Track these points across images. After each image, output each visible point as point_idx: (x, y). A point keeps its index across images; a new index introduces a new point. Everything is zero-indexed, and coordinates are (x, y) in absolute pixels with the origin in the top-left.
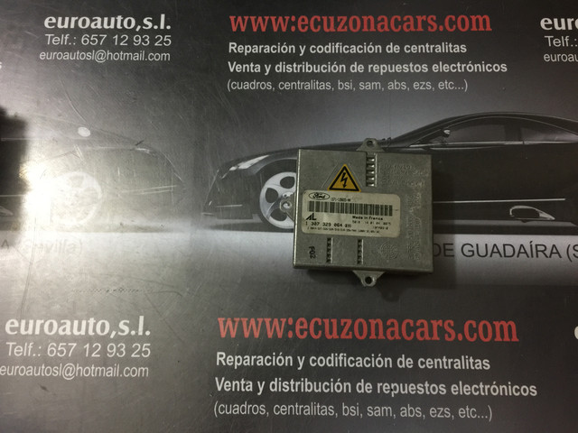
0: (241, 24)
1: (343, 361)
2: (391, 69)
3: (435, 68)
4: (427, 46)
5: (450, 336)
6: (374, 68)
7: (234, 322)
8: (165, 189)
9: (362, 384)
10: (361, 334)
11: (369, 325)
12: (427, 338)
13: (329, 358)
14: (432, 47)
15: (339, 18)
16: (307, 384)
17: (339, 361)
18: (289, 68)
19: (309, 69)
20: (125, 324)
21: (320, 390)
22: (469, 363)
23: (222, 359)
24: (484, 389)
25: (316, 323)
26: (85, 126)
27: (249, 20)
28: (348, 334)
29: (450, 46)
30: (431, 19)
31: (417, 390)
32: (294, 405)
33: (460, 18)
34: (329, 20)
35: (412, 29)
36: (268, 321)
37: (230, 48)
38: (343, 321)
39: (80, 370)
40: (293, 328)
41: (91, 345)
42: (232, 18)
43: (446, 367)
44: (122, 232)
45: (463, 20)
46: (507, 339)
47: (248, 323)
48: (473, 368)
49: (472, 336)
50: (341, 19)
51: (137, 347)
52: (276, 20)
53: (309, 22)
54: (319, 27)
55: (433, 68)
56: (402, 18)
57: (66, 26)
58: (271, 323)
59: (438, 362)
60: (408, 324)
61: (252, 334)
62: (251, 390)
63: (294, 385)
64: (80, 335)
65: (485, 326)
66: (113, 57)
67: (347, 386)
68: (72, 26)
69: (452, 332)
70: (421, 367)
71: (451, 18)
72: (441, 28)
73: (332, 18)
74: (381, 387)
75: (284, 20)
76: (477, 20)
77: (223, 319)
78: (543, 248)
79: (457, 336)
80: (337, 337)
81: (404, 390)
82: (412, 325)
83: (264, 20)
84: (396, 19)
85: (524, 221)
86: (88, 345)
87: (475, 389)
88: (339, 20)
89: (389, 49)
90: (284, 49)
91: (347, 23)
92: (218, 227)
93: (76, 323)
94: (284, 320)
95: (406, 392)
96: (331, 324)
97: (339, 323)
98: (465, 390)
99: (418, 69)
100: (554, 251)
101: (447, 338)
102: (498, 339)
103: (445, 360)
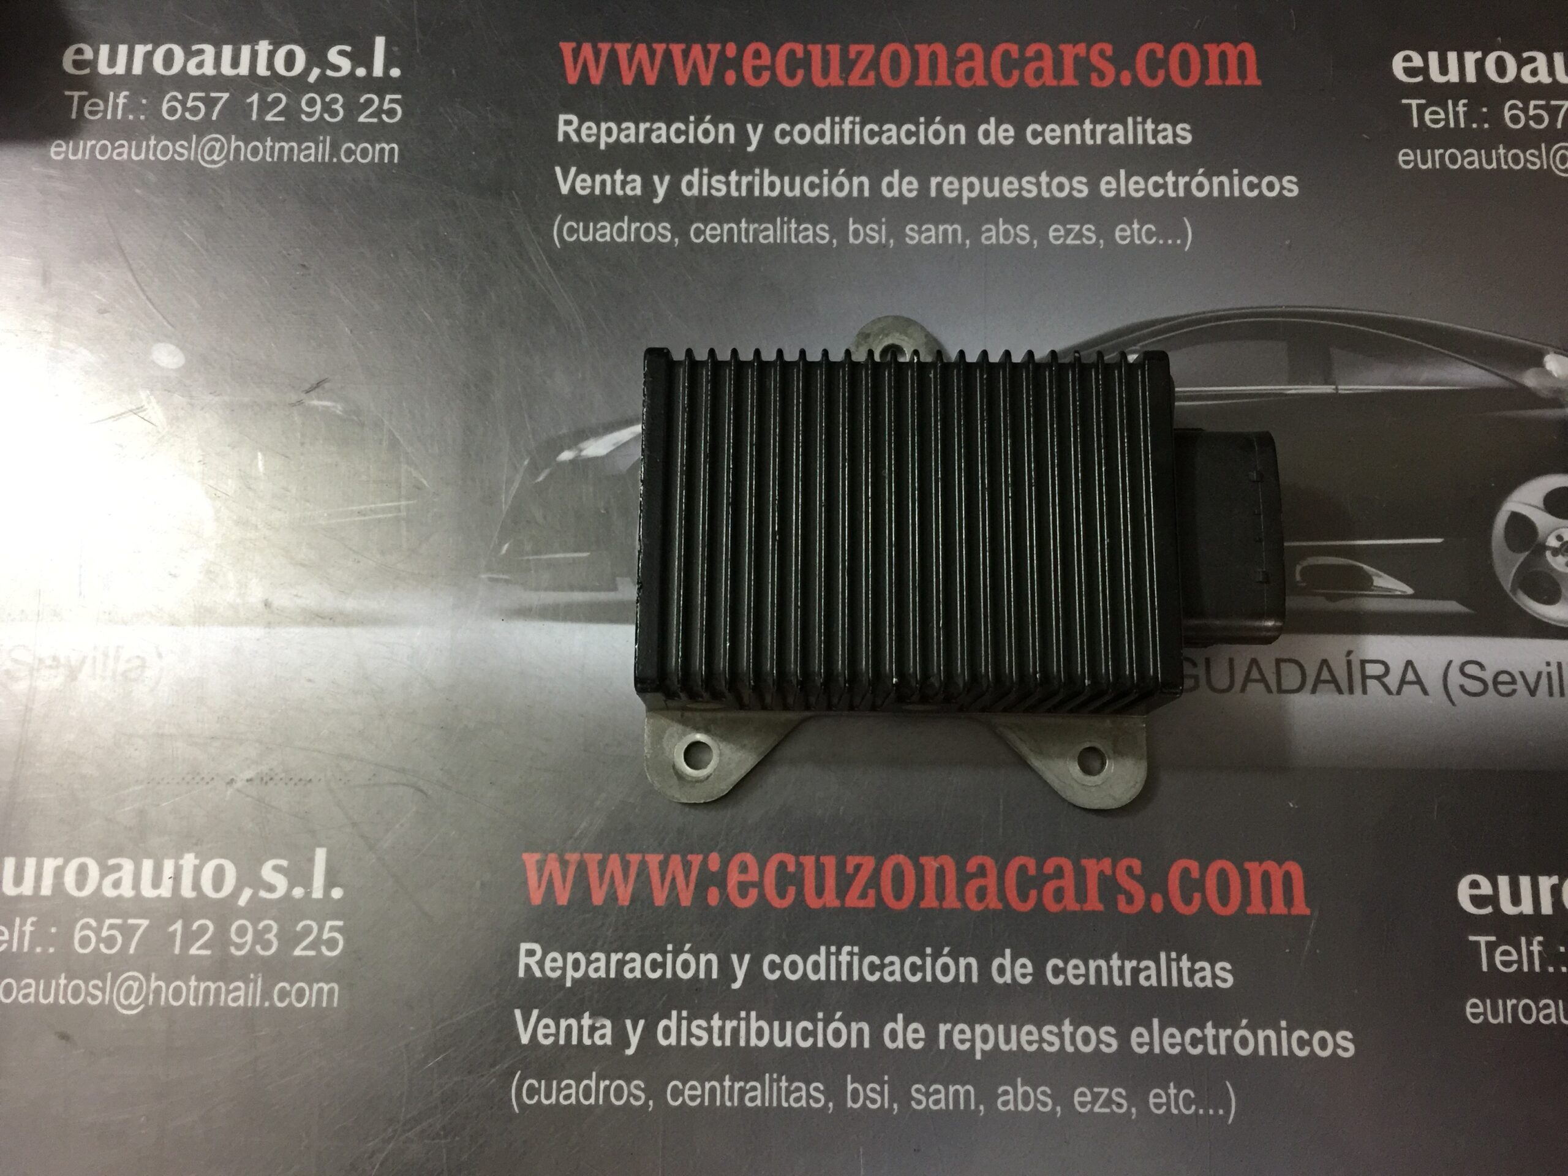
0: (591, 64)
1: (850, 965)
2: (991, 189)
3: (1107, 186)
4: (1088, 126)
5: (1130, 900)
6: (946, 187)
7: (564, 863)
8: (383, 510)
9: (899, 1026)
10: (898, 897)
11: (920, 870)
12: (1071, 903)
13: (813, 958)
14: (1100, 128)
15: (854, 49)
16: (754, 1025)
17: (839, 964)
18: (719, 186)
19: (772, 186)
20: (277, 869)
21: (788, 1042)
22: (1180, 970)
23: (532, 961)
24: (1216, 1038)
25: (782, 866)
26: (168, 338)
27: (613, 53)
28: (863, 896)
29: (1150, 126)
30: (1099, 53)
31: (1042, 1040)
32: (721, 1081)
33: (1177, 49)
34: (825, 54)
35: (1049, 80)
36: (654, 860)
37: (562, 128)
38: (852, 861)
39: (157, 991)
40: (720, 880)
41: (186, 927)
42: (567, 48)
43: (1118, 982)
44: (269, 625)
45: (1184, 56)
46: (1279, 907)
47: (602, 865)
48: (1187, 984)
49: (1188, 900)
50: (860, 54)
51: (308, 931)
52: (686, 54)
53: (774, 57)
54: (800, 73)
55: (1103, 187)
56: (1022, 51)
57: (120, 69)
58: (663, 866)
59: (1098, 970)
60: (1023, 869)
61: (612, 896)
62: (608, 1041)
63: (722, 1029)
64: (159, 898)
65: (1223, 875)
66: (246, 153)
67: (860, 1032)
68: (137, 69)
69: (1138, 890)
70: (1054, 981)
71: (1152, 53)
72: (1126, 78)
73: (834, 50)
74: (949, 1035)
75: (707, 54)
76: (1223, 56)
77: (537, 856)
78: (1378, 670)
79: (1148, 900)
80: (837, 903)
81: (1008, 1041)
82: (1032, 870)
83: (652, 54)
84: (1006, 54)
85: (1330, 598)
86: (178, 926)
87: (1193, 1036)
88: (852, 56)
89: (987, 134)
90: (706, 133)
91: (874, 64)
92: (525, 613)
93: (148, 865)
94: (696, 859)
95: (1013, 1046)
96: (820, 870)
97: (841, 865)
98: (1167, 1041)
99: (1061, 187)
100: (1410, 676)
101: (1122, 906)
102: (1257, 907)
103: (1115, 962)
